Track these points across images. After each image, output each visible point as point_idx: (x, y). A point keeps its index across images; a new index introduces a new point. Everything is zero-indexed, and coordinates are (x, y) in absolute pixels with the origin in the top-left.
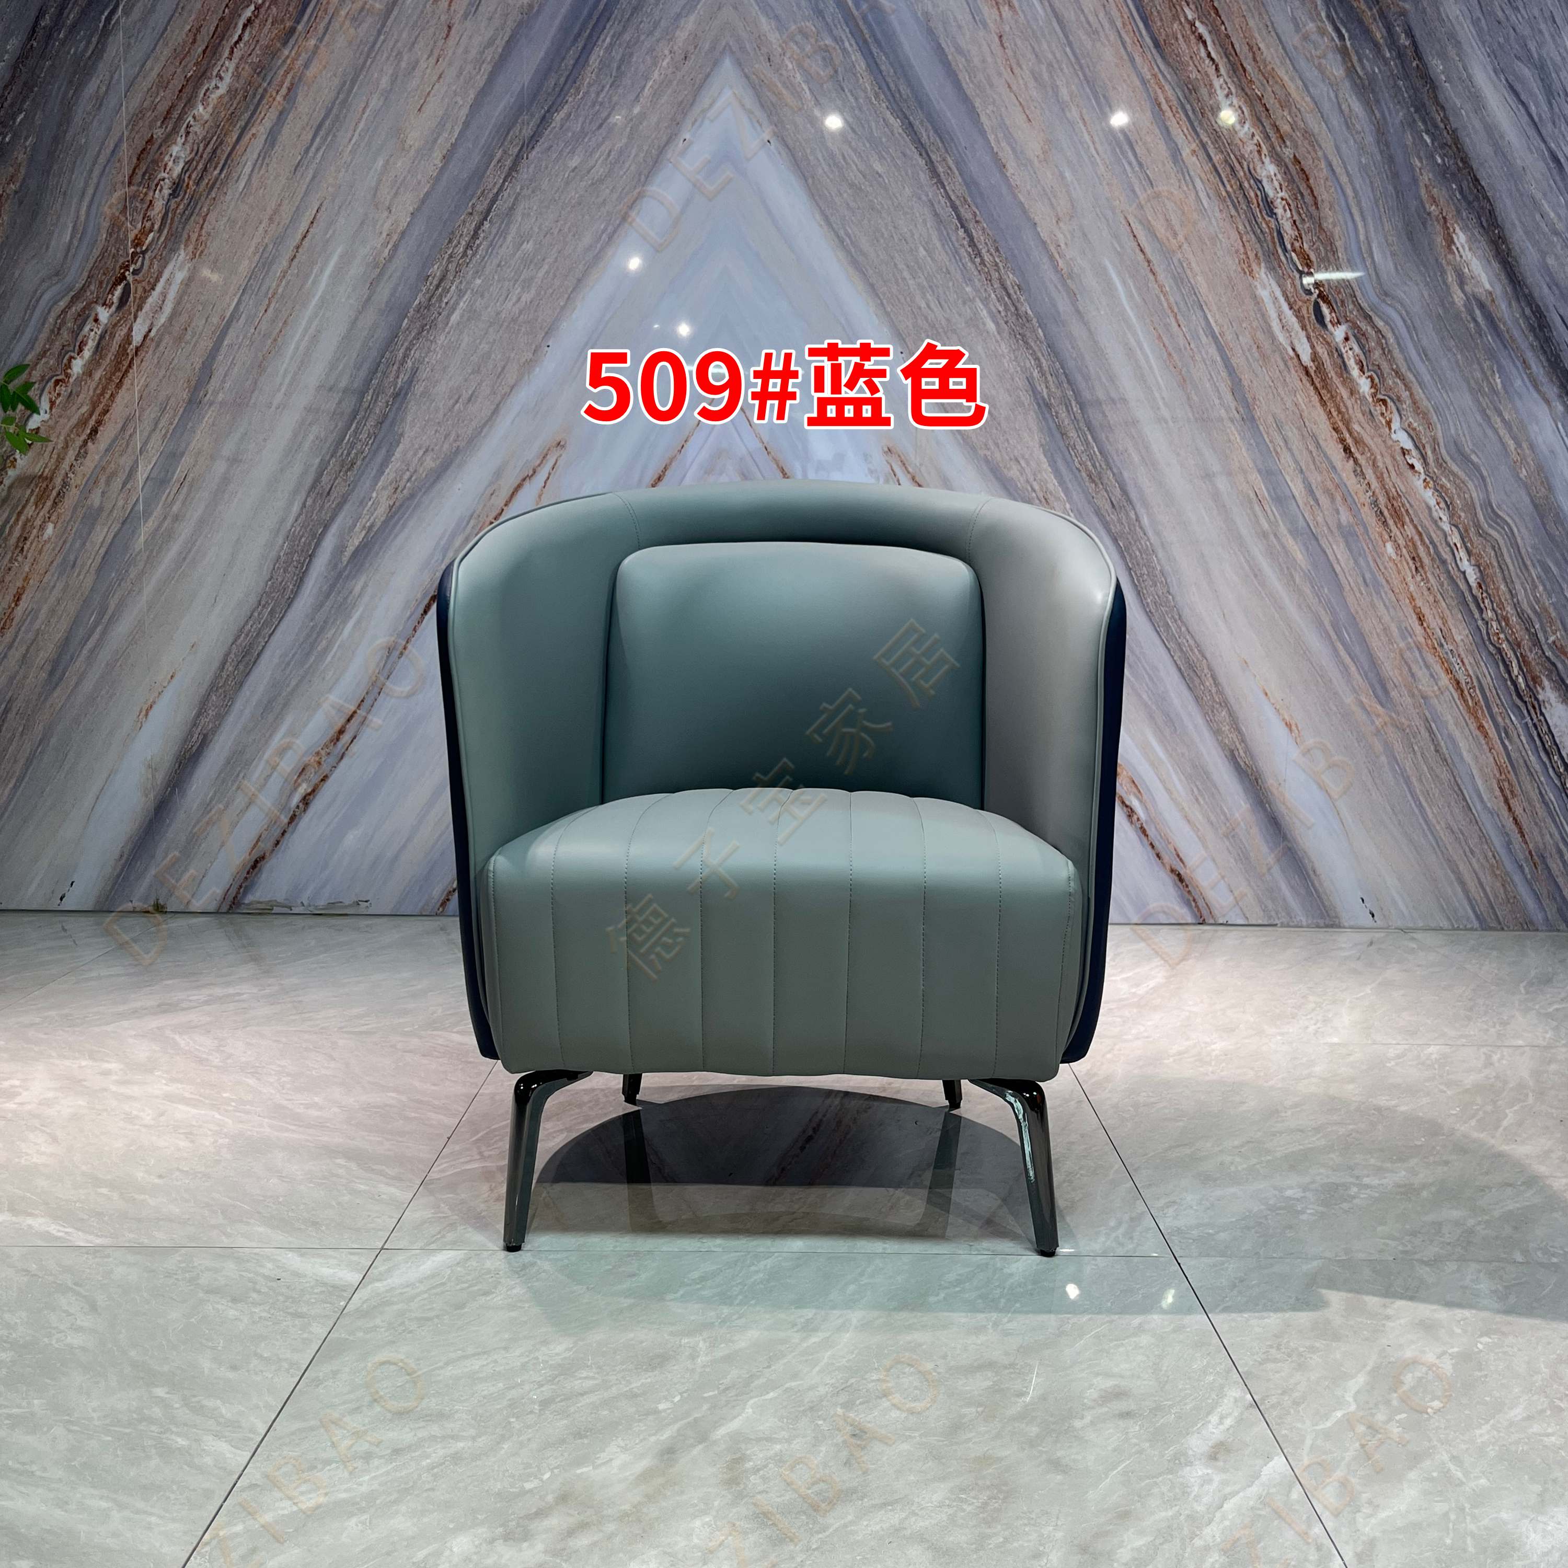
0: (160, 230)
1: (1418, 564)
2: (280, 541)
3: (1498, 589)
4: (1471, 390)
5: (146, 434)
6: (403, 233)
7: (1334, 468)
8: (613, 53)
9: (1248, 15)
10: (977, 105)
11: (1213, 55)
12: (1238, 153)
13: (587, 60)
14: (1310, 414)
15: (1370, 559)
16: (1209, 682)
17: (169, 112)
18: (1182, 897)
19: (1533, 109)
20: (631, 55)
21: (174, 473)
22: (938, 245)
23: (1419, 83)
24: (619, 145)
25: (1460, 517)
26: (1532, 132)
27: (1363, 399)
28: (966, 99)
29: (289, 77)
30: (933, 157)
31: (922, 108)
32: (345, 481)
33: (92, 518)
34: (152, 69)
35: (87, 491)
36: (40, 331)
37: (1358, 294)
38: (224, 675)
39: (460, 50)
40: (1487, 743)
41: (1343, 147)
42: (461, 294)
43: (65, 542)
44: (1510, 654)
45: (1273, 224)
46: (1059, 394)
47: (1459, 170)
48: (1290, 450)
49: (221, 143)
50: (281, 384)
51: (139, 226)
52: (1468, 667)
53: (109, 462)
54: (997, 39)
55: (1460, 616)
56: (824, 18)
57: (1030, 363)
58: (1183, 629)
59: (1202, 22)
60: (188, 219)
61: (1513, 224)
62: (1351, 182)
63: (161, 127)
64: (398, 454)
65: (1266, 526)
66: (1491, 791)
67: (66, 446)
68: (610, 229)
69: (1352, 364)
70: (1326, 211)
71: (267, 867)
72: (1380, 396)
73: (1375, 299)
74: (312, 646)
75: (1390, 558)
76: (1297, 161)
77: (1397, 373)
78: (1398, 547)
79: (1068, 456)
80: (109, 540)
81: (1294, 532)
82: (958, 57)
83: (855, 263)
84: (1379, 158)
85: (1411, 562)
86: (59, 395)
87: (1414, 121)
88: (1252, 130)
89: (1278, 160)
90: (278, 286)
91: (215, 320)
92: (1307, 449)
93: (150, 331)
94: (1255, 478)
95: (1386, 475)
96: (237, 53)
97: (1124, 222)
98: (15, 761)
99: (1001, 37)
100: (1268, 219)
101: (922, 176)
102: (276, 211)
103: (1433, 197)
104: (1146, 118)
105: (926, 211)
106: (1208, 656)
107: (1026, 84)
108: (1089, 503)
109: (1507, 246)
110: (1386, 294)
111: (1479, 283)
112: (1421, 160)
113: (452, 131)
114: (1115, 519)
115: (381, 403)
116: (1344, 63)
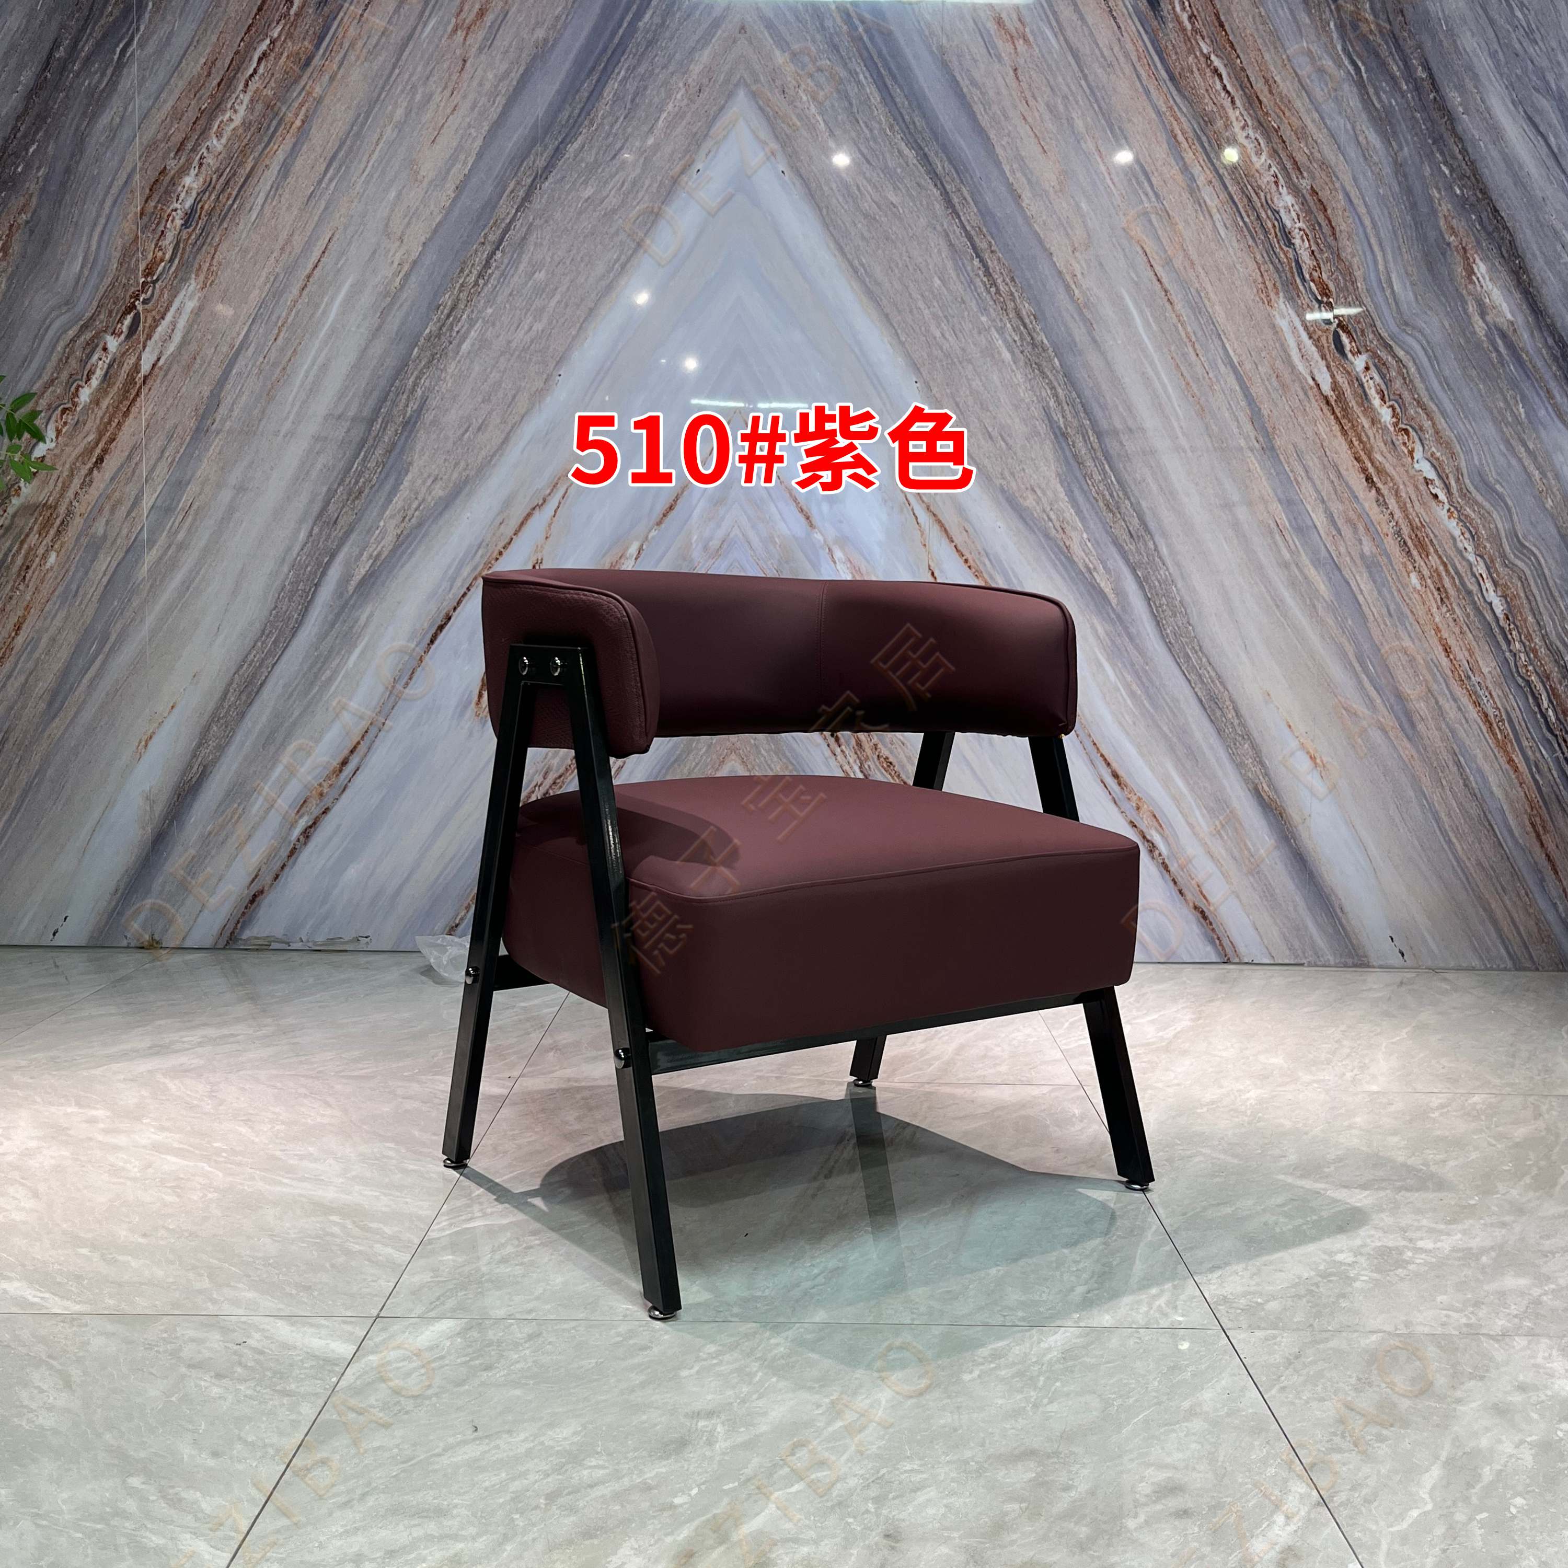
0: (171, 260)
1: (1443, 596)
2: (285, 569)
3: (1525, 620)
4: (1494, 420)
5: (152, 462)
6: (415, 263)
7: (1356, 497)
8: (628, 86)
9: (1264, 49)
10: (992, 136)
11: (1229, 87)
12: (1255, 184)
13: (601, 94)
14: (1330, 443)
15: (1394, 589)
16: (1231, 715)
17: (182, 144)
18: (1206, 935)
19: (1552, 140)
20: (645, 88)
21: (179, 501)
22: (953, 274)
23: (1436, 115)
24: (632, 176)
25: (1485, 547)
26: (1551, 163)
27: (1384, 429)
28: (980, 131)
29: (303, 110)
30: (948, 187)
31: (937, 140)
32: (353, 509)
33: (95, 547)
34: (165, 102)
35: (91, 520)
36: (49, 359)
37: (1378, 324)
38: (226, 705)
39: (475, 83)
40: (1517, 778)
41: (1361, 177)
42: (472, 323)
43: (67, 571)
44: (1539, 686)
45: (1291, 255)
46: (1075, 424)
47: (1478, 200)
48: (1310, 478)
49: (234, 175)
50: (289, 412)
51: (150, 256)
52: (1497, 700)
53: (114, 491)
54: (1012, 73)
55: (1487, 648)
56: (838, 51)
57: (1046, 392)
58: (1204, 660)
59: (1217, 56)
60: (199, 249)
61: (1534, 255)
62: (1369, 213)
63: (174, 158)
64: (406, 484)
65: (1287, 556)
66: (1523, 827)
67: (72, 475)
68: (623, 258)
69: (1372, 393)
70: (1344, 241)
71: (266, 902)
72: (1401, 426)
73: (1395, 329)
74: (316, 676)
75: (1415, 588)
76: (1314, 192)
77: (1418, 402)
78: (1422, 578)
79: (1086, 487)
80: (111, 569)
81: (1317, 563)
82: (974, 90)
83: (869, 293)
84: (1397, 189)
85: (1436, 593)
86: (65, 423)
87: (1432, 152)
88: (1269, 161)
89: (1295, 190)
90: (289, 314)
91: (225, 349)
92: (1329, 478)
93: (159, 359)
94: (1277, 508)
95: (1409, 505)
96: (253, 86)
97: (1141, 252)
98: (11, 793)
99: (1015, 70)
100: (1285, 248)
101: (937, 206)
102: (288, 241)
103: (1452, 228)
104: (1161, 151)
105: (942, 242)
106: (1230, 688)
107: (1041, 115)
108: (1107, 532)
109: (1528, 276)
110: (1406, 324)
111: (1500, 313)
112: (1440, 193)
113: (465, 163)
114: (1133, 548)
115: (390, 432)
116: (1361, 96)
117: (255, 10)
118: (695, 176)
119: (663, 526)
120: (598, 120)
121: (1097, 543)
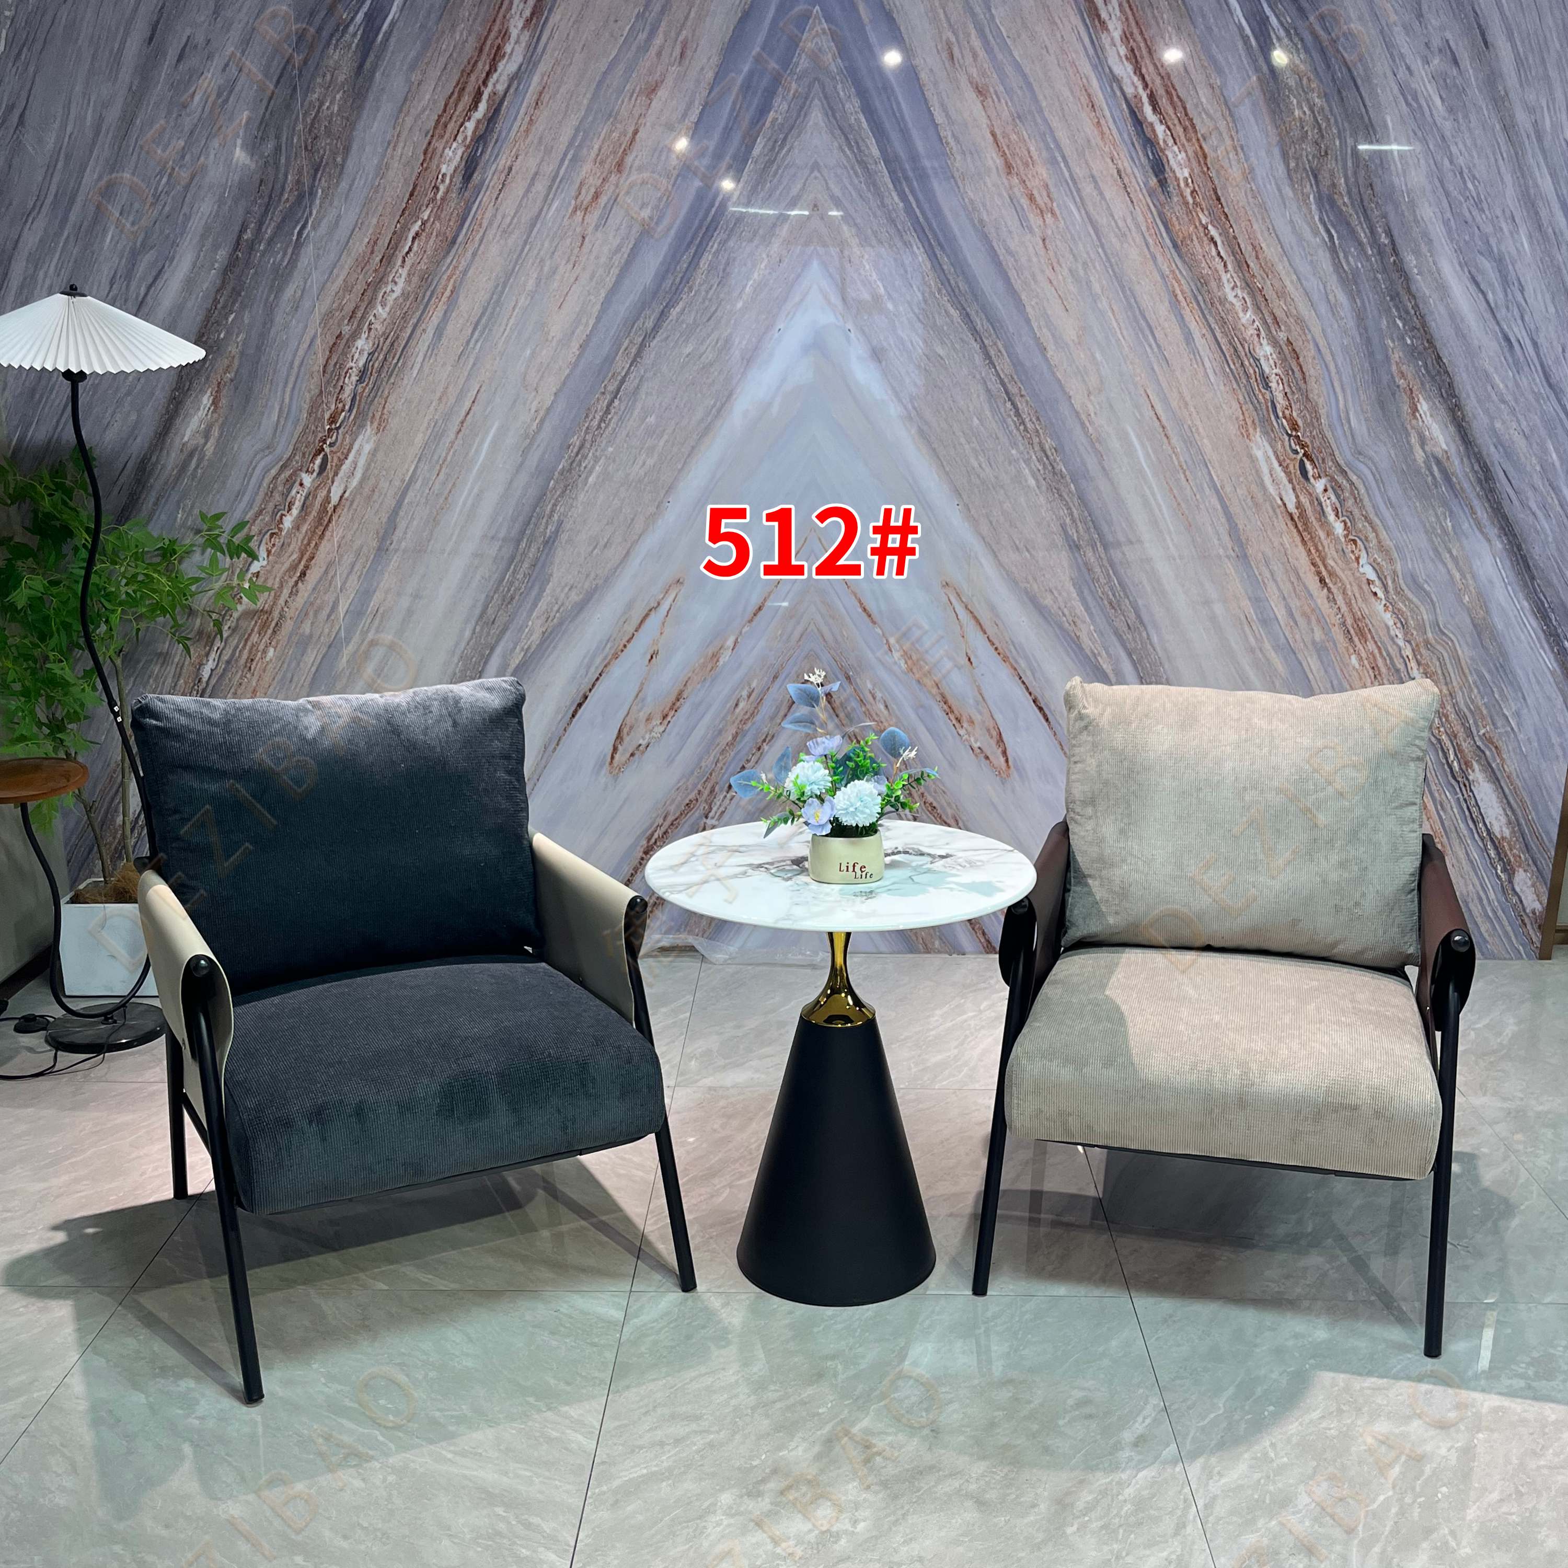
0: (350, 410)
1: (1377, 673)
2: (456, 661)
4: (1426, 532)
5: (344, 576)
6: (548, 410)
7: (1311, 595)
8: (720, 258)
9: (1253, 220)
10: (1023, 297)
11: (1222, 253)
12: (1240, 336)
13: (697, 265)
14: (1292, 552)
15: (1337, 669)
17: (353, 312)
19: (1490, 296)
20: (734, 260)
21: (368, 607)
22: (989, 415)
23: (1395, 276)
24: (726, 334)
25: (1413, 635)
26: (1488, 316)
27: (1337, 539)
28: (1013, 292)
29: (452, 281)
30: (986, 342)
31: (977, 300)
32: (507, 612)
33: (304, 643)
34: (337, 276)
35: (299, 622)
36: (257, 494)
37: (1337, 453)
39: (592, 257)
41: (1329, 330)
42: (596, 459)
43: (283, 661)
44: (1448, 743)
45: (1268, 396)
46: (1086, 537)
47: (1425, 349)
48: (1274, 581)
49: (398, 338)
50: (452, 535)
51: (333, 407)
53: (316, 598)
54: (1040, 242)
56: (895, 224)
57: (1063, 512)
59: (1214, 226)
60: (372, 401)
61: (1468, 394)
62: (1334, 360)
63: (348, 325)
64: (547, 591)
65: (1254, 642)
67: (281, 586)
68: (718, 406)
69: (1329, 510)
70: (1312, 385)
72: (1351, 537)
73: (1349, 457)
75: (1354, 668)
76: (1289, 343)
77: (1366, 518)
78: (1360, 660)
79: (1093, 588)
80: (319, 659)
81: (1277, 648)
82: (1009, 257)
83: (920, 431)
84: (1358, 339)
85: (1371, 671)
86: (274, 545)
87: (1389, 307)
88: (1253, 317)
89: (1274, 342)
90: (447, 454)
91: (397, 484)
92: (1289, 580)
93: (345, 491)
94: (1246, 605)
95: (1353, 601)
96: (409, 262)
97: (1144, 394)
99: (1044, 239)
100: (1263, 391)
101: (976, 357)
102: (444, 393)
103: (1402, 373)
104: (1164, 309)
105: (980, 387)
107: (1064, 279)
108: (1110, 625)
109: (1462, 413)
110: (1360, 453)
111: (1437, 444)
112: (1393, 341)
113: (586, 325)
114: (1130, 637)
115: (533, 550)
116: (1334, 259)
117: (407, 195)
118: (776, 335)
119: (754, 623)
120: (695, 288)
121: (1101, 634)
